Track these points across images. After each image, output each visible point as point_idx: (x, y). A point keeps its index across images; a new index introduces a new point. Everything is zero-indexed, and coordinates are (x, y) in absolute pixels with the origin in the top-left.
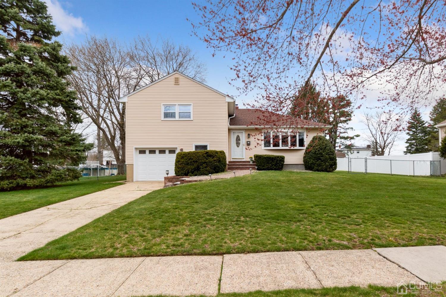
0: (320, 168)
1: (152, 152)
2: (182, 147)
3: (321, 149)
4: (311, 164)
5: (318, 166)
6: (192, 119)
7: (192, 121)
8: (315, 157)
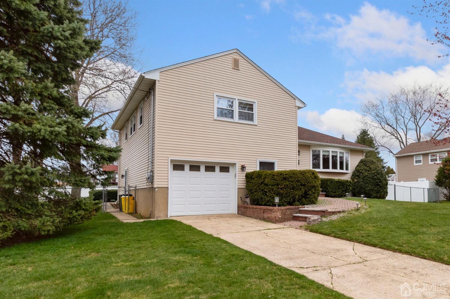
0: (379, 195)
1: (195, 167)
2: (243, 164)
3: (378, 174)
4: (370, 190)
5: (376, 192)
6: (256, 124)
7: (256, 125)
8: (372, 183)
